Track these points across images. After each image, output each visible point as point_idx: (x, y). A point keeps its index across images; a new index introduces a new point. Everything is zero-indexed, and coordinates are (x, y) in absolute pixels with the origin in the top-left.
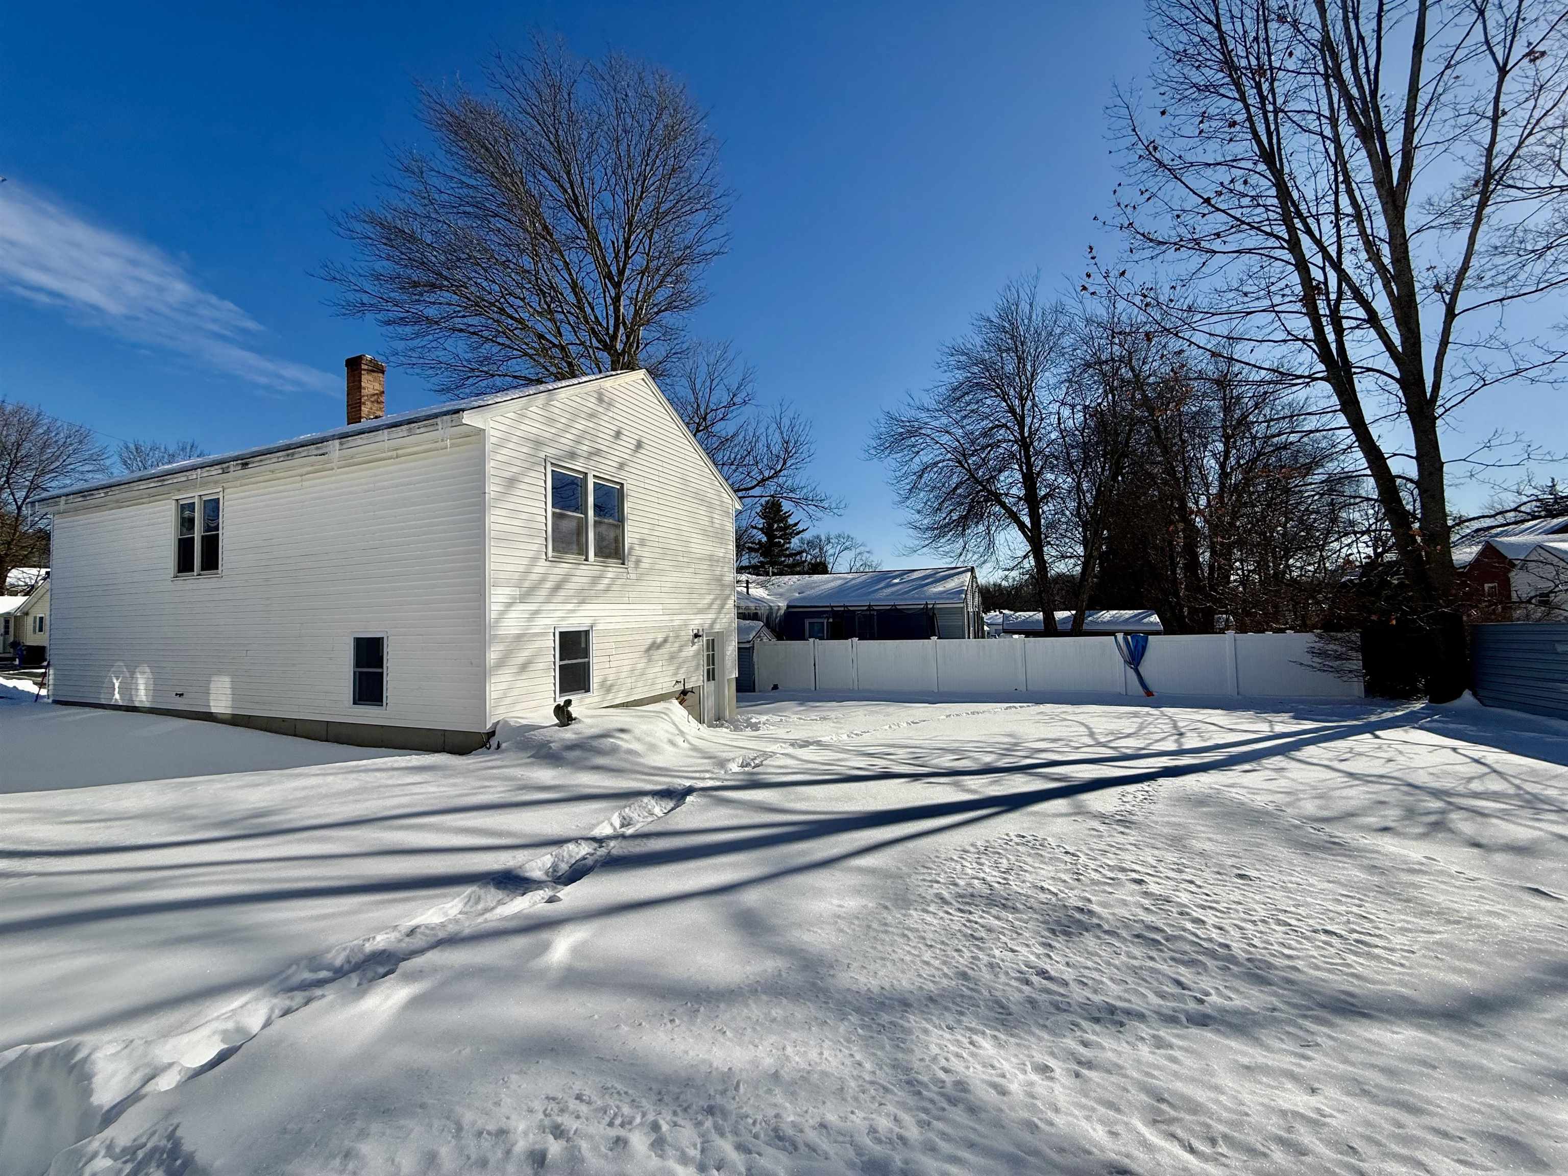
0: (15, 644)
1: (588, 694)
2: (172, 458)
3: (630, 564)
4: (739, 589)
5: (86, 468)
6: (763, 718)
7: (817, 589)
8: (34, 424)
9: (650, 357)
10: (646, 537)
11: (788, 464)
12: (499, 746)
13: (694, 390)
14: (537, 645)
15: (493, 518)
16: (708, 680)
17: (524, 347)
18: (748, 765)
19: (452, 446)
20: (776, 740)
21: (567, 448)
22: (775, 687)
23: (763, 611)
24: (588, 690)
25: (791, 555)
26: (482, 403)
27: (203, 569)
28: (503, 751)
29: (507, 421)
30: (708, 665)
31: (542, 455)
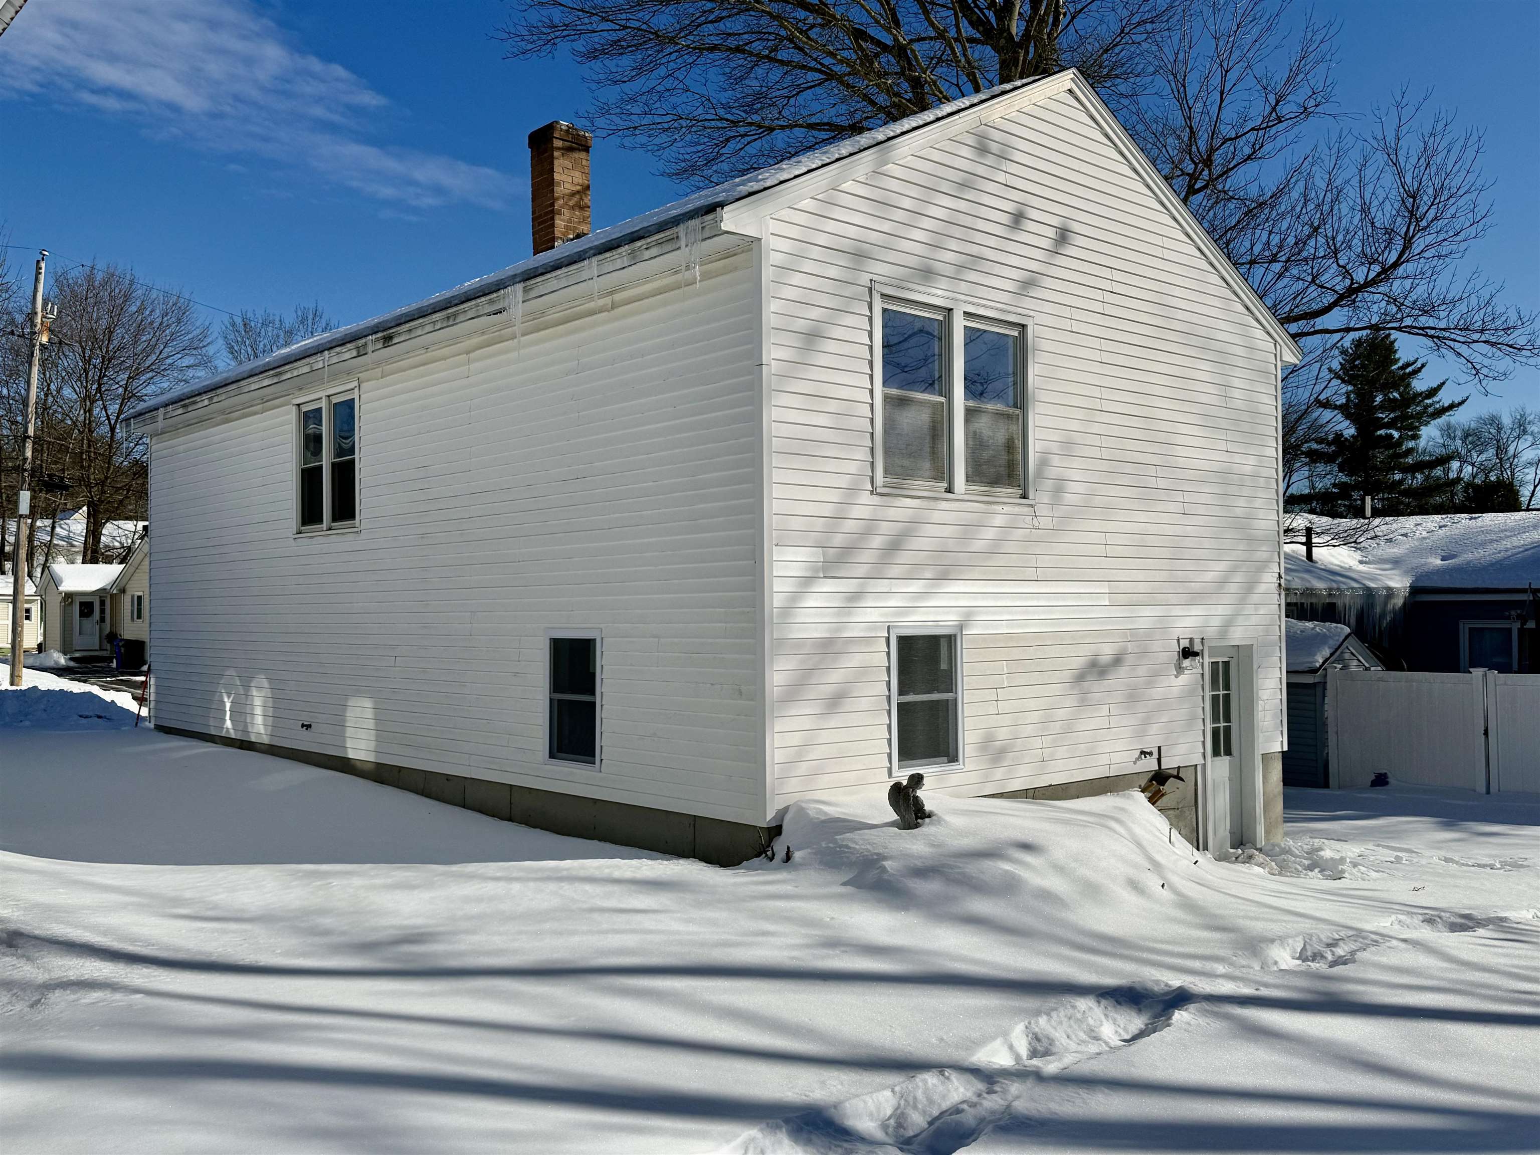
0: (112, 637)
1: (953, 766)
2: (290, 336)
3: (1040, 496)
4: (1288, 548)
5: (188, 361)
6: (1351, 850)
7: (1491, 549)
8: (127, 298)
9: (1082, 40)
10: (1078, 438)
11: (1417, 247)
12: (788, 857)
13: (1182, 98)
14: (856, 660)
15: (776, 413)
16: (1216, 753)
17: (828, 61)
18: (1317, 956)
19: (705, 276)
20: (1386, 906)
21: (912, 261)
22: (1380, 780)
23: (1348, 600)
24: (953, 758)
25: (1420, 466)
26: (755, 186)
27: (334, 519)
28: (798, 867)
29: (802, 218)
30: (1215, 719)
31: (865, 279)
